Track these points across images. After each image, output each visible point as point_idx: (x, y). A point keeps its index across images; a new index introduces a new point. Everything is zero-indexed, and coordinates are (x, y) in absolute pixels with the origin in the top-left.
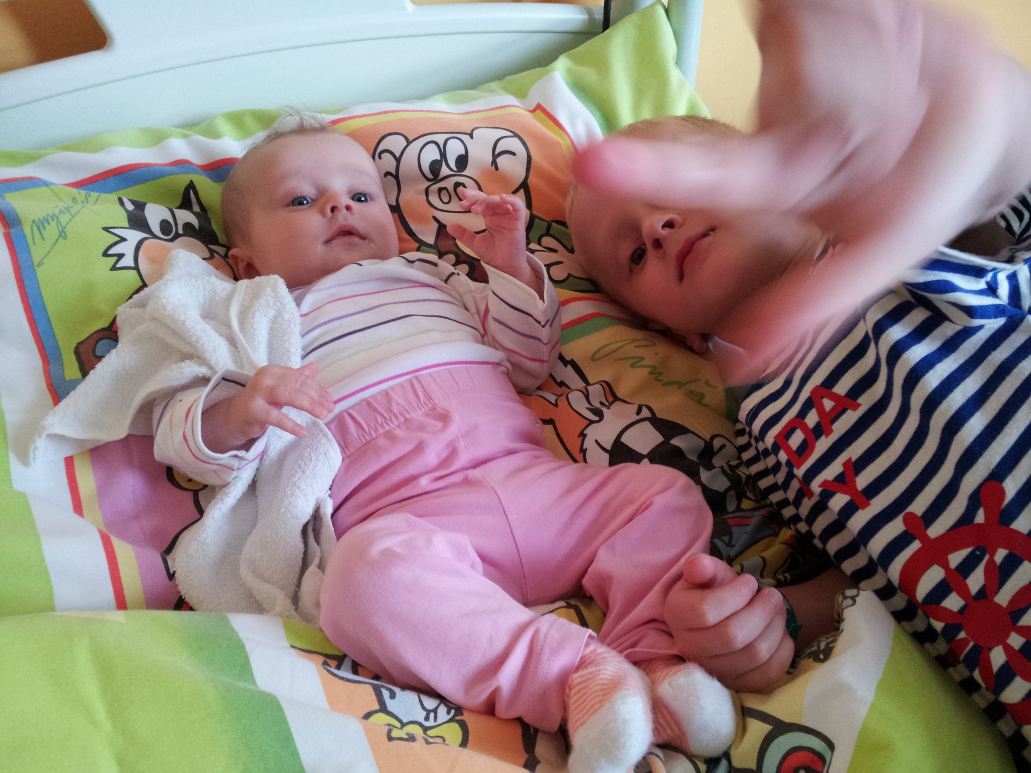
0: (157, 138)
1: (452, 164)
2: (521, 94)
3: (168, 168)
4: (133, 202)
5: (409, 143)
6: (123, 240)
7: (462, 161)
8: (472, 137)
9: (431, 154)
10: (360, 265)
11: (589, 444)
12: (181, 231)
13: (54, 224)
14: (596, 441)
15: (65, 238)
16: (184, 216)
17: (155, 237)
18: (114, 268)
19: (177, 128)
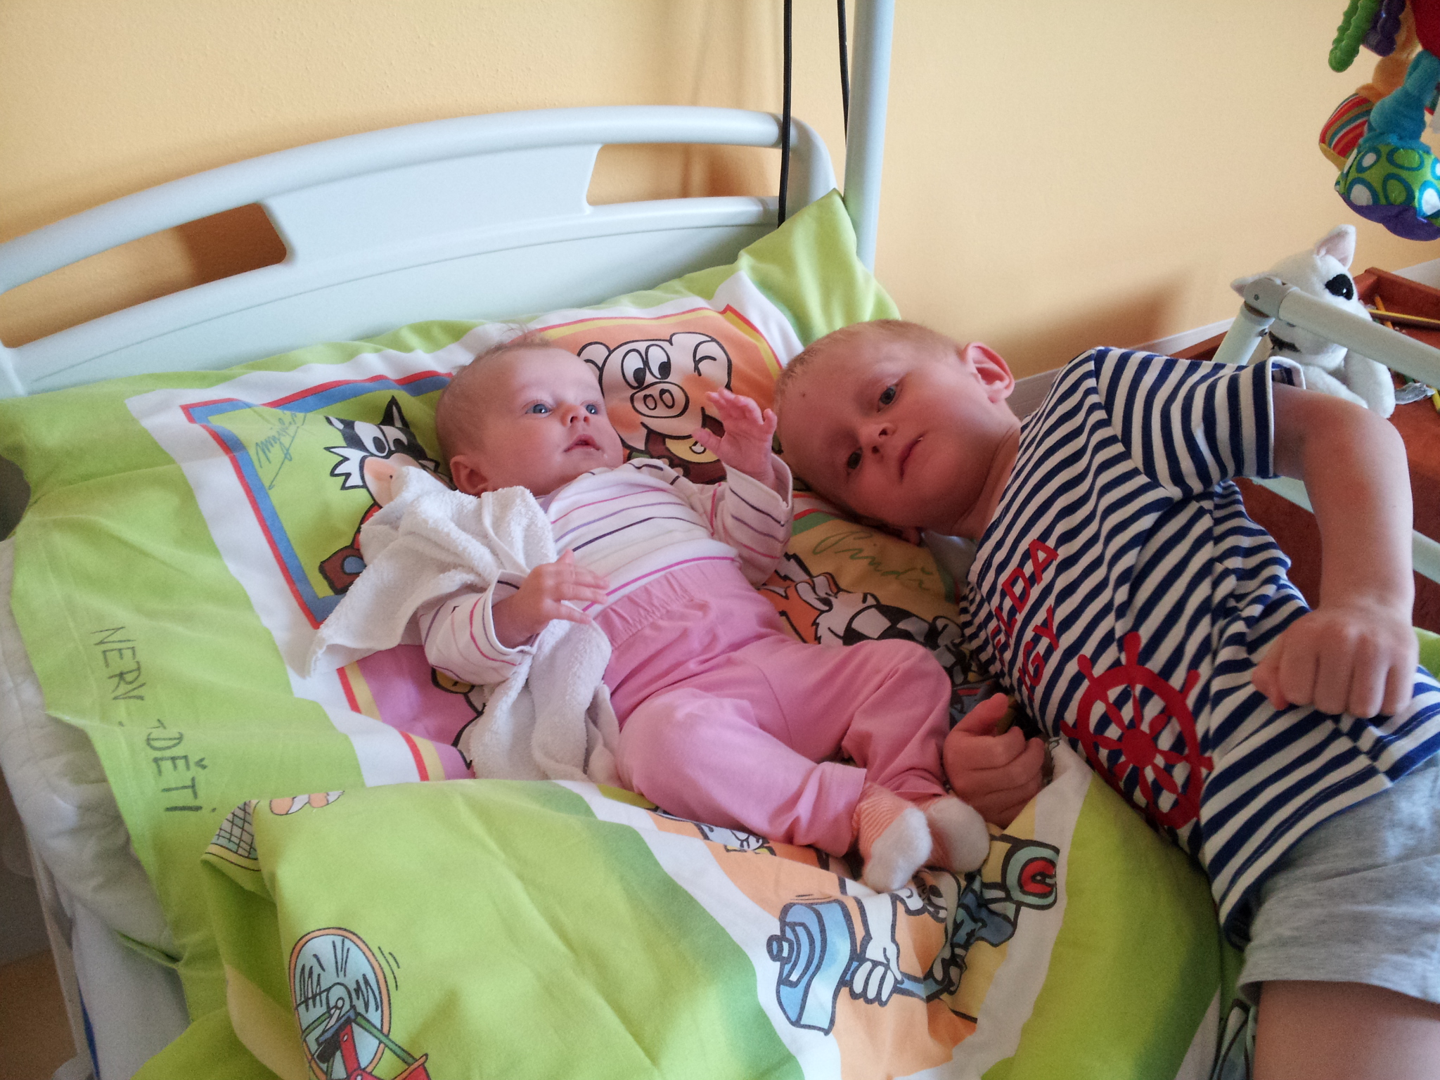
0: (349, 355)
1: (656, 371)
2: (707, 294)
3: (367, 384)
4: (342, 421)
5: (611, 352)
6: (346, 459)
7: (665, 368)
8: (672, 344)
9: (634, 363)
10: (594, 474)
11: (822, 631)
12: (393, 449)
13: (277, 446)
14: (829, 629)
15: (291, 460)
16: (393, 433)
17: (372, 455)
18: (344, 487)
19: (355, 340)
